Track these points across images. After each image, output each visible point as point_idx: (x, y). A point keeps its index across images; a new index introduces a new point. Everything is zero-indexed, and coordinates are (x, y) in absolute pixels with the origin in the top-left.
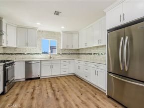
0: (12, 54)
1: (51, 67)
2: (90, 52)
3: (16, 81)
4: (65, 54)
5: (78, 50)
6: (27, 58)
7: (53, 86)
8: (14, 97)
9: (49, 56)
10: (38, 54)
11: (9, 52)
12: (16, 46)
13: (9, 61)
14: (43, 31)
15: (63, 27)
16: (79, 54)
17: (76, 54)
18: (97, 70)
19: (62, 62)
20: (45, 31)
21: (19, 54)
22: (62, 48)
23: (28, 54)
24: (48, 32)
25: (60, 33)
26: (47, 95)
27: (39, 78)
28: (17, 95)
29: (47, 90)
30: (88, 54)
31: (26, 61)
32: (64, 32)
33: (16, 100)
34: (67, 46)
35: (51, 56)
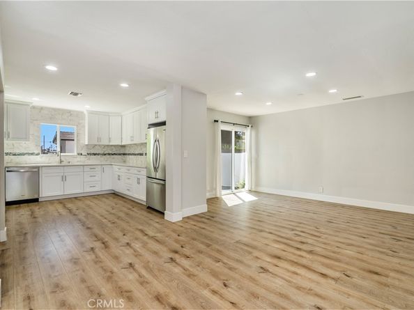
1: (64, 178)
2: (141, 152)
4: (95, 154)
5: (123, 146)
9: (57, 159)
10: (32, 154)
16: (124, 154)
17: (120, 154)
18: (139, 177)
19: (87, 169)
22: (87, 143)
25: (82, 113)
27: (36, 200)
30: (138, 154)
32: (91, 113)
34: (99, 139)
35: (63, 159)
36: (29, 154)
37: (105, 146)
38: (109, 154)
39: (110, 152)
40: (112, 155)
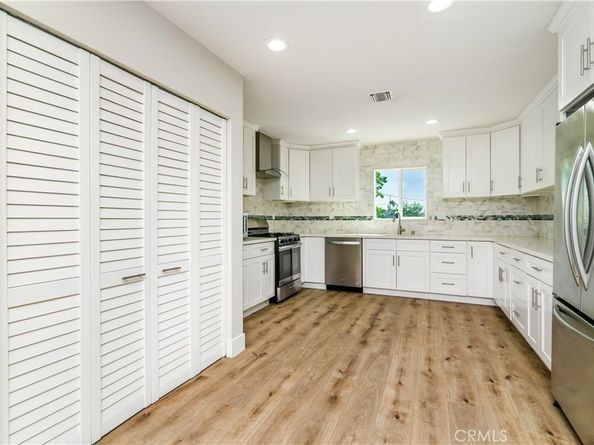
0: (303, 219)
1: (397, 261)
3: (305, 286)
4: (462, 218)
6: (335, 230)
7: (382, 316)
8: (289, 312)
10: (364, 218)
11: (296, 213)
12: (307, 199)
13: (289, 234)
14: (376, 147)
15: (432, 122)
19: (436, 246)
20: (383, 144)
21: (317, 218)
23: (337, 218)
24: (393, 144)
26: (349, 327)
27: (359, 291)
28: (296, 310)
29: (358, 319)
31: (326, 238)
33: (288, 317)
34: (467, 187)
35: (404, 227)
36: (360, 218)
37: (484, 200)
38: (495, 218)
39: (498, 213)
40: (503, 219)
